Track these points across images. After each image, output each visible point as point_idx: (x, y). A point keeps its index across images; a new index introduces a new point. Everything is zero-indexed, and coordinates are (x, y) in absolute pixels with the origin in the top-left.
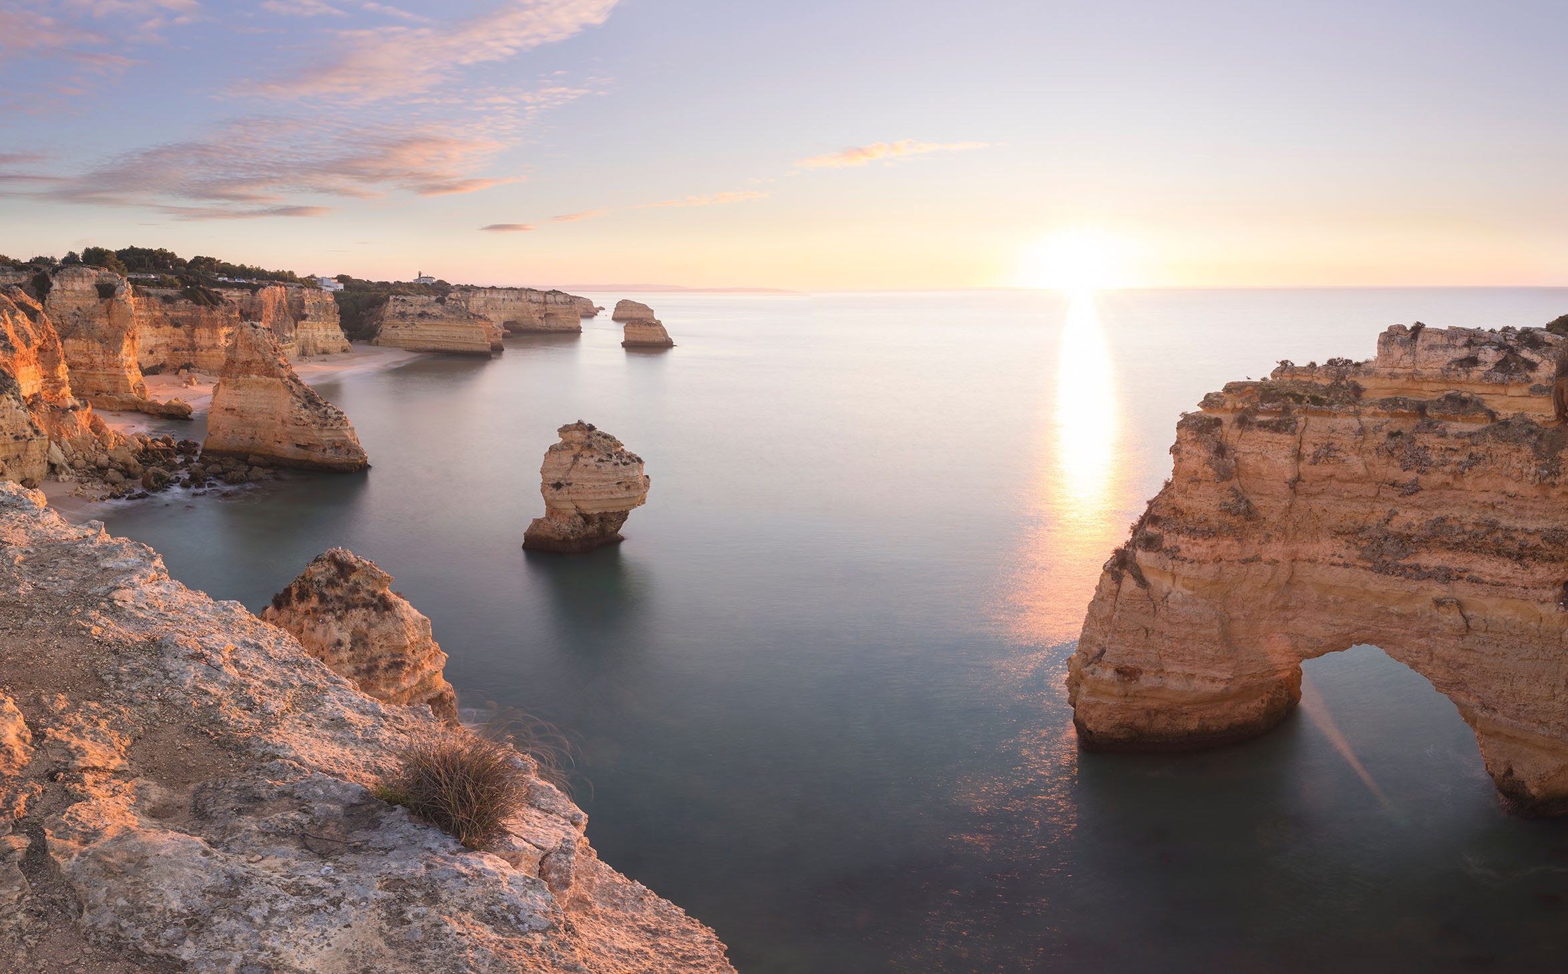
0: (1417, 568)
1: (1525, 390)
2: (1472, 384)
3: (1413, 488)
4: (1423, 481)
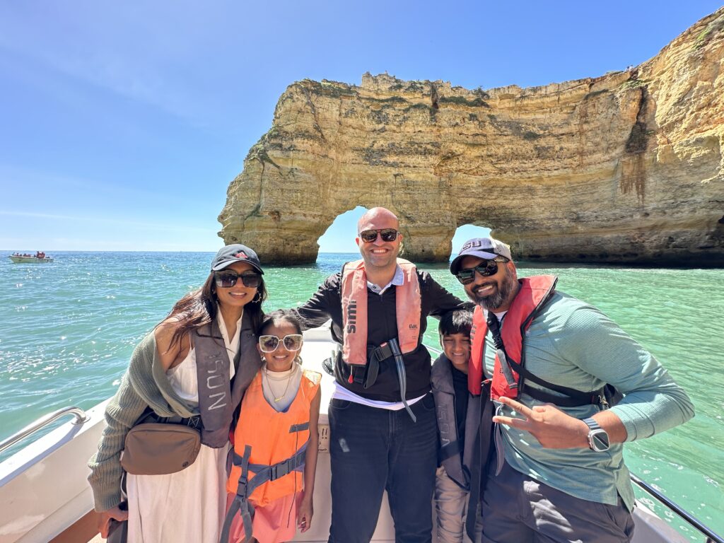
0: (387, 162)
1: (421, 95)
2: (401, 93)
3: (383, 130)
4: (387, 127)
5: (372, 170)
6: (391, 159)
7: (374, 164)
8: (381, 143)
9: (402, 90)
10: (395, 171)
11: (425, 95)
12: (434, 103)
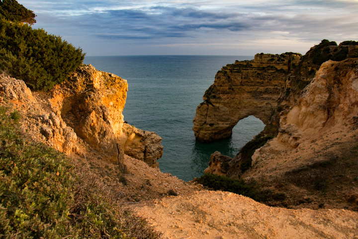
0: (262, 98)
1: (282, 65)
2: (273, 64)
3: (263, 83)
4: (264, 82)
5: (256, 102)
6: (265, 96)
7: (257, 98)
8: (261, 89)
9: (274, 62)
10: (266, 102)
11: (285, 64)
12: (289, 68)
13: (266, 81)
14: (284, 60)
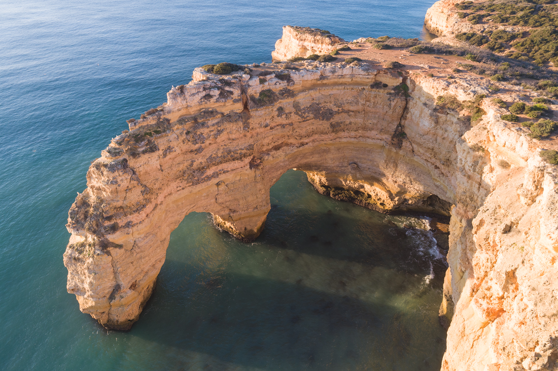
0: (207, 177)
1: (231, 102)
3: (201, 150)
4: (203, 145)
5: (196, 189)
9: (212, 100)
11: (235, 101)
12: (246, 106)
13: (207, 142)
14: (232, 93)
